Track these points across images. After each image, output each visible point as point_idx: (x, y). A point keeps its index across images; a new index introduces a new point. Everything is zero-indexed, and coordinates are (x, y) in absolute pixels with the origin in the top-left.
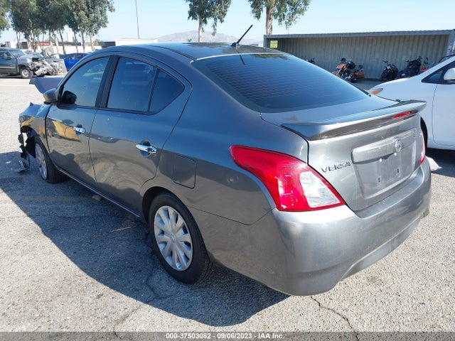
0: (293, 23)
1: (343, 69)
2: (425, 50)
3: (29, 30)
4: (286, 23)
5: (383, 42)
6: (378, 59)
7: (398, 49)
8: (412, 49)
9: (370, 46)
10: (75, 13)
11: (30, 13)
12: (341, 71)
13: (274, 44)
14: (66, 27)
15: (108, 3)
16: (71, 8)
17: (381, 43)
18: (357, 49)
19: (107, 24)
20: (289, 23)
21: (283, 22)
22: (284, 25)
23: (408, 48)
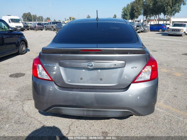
3: (148, 15)
10: (166, 7)
11: (149, 8)
14: (162, 13)
15: (183, 1)
16: (164, 5)
19: (180, 11)
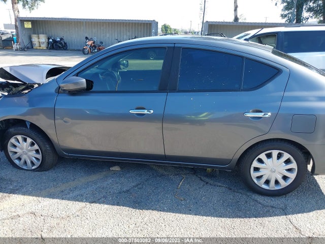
0: (35, 8)
1: (91, 44)
2: (137, 32)
4: (29, 7)
5: (110, 26)
6: (109, 38)
7: (120, 31)
8: (129, 31)
9: (102, 28)
12: (91, 46)
13: (28, 25)
17: (109, 26)
18: (94, 30)
20: (31, 8)
21: (27, 7)
22: (28, 9)
23: (126, 30)
